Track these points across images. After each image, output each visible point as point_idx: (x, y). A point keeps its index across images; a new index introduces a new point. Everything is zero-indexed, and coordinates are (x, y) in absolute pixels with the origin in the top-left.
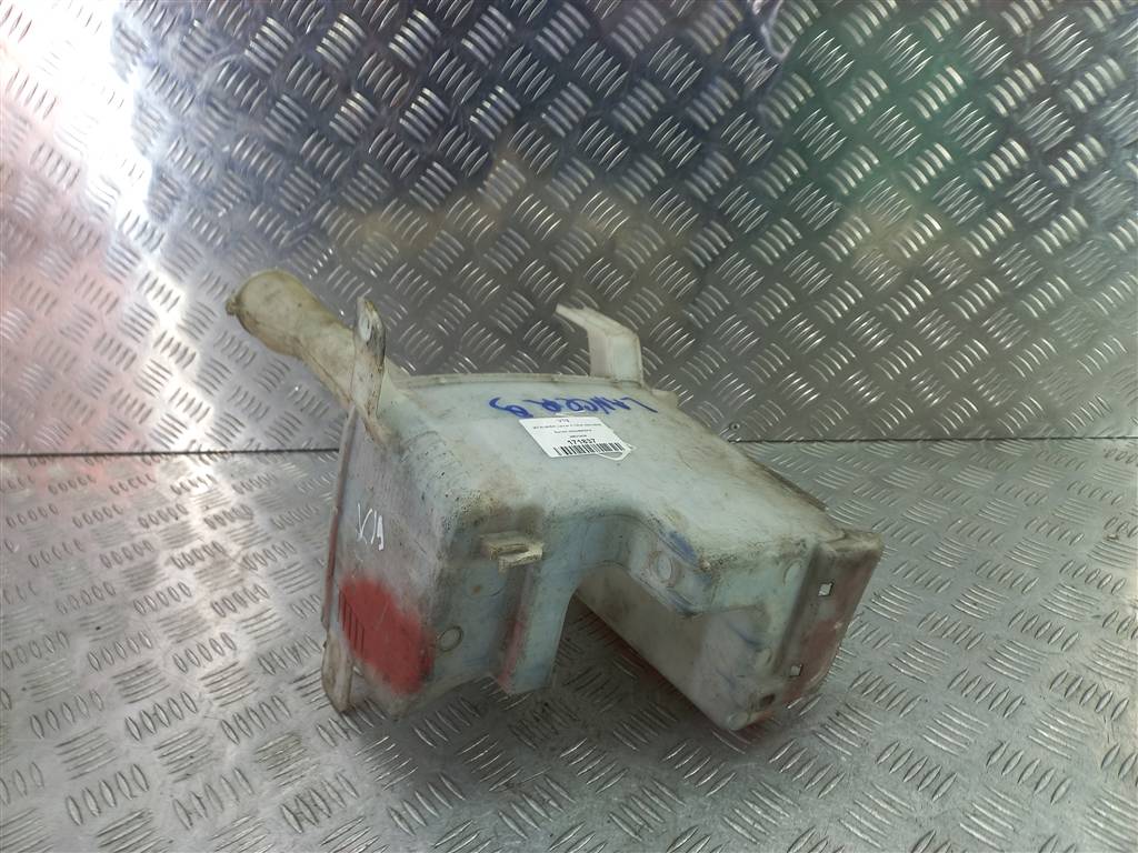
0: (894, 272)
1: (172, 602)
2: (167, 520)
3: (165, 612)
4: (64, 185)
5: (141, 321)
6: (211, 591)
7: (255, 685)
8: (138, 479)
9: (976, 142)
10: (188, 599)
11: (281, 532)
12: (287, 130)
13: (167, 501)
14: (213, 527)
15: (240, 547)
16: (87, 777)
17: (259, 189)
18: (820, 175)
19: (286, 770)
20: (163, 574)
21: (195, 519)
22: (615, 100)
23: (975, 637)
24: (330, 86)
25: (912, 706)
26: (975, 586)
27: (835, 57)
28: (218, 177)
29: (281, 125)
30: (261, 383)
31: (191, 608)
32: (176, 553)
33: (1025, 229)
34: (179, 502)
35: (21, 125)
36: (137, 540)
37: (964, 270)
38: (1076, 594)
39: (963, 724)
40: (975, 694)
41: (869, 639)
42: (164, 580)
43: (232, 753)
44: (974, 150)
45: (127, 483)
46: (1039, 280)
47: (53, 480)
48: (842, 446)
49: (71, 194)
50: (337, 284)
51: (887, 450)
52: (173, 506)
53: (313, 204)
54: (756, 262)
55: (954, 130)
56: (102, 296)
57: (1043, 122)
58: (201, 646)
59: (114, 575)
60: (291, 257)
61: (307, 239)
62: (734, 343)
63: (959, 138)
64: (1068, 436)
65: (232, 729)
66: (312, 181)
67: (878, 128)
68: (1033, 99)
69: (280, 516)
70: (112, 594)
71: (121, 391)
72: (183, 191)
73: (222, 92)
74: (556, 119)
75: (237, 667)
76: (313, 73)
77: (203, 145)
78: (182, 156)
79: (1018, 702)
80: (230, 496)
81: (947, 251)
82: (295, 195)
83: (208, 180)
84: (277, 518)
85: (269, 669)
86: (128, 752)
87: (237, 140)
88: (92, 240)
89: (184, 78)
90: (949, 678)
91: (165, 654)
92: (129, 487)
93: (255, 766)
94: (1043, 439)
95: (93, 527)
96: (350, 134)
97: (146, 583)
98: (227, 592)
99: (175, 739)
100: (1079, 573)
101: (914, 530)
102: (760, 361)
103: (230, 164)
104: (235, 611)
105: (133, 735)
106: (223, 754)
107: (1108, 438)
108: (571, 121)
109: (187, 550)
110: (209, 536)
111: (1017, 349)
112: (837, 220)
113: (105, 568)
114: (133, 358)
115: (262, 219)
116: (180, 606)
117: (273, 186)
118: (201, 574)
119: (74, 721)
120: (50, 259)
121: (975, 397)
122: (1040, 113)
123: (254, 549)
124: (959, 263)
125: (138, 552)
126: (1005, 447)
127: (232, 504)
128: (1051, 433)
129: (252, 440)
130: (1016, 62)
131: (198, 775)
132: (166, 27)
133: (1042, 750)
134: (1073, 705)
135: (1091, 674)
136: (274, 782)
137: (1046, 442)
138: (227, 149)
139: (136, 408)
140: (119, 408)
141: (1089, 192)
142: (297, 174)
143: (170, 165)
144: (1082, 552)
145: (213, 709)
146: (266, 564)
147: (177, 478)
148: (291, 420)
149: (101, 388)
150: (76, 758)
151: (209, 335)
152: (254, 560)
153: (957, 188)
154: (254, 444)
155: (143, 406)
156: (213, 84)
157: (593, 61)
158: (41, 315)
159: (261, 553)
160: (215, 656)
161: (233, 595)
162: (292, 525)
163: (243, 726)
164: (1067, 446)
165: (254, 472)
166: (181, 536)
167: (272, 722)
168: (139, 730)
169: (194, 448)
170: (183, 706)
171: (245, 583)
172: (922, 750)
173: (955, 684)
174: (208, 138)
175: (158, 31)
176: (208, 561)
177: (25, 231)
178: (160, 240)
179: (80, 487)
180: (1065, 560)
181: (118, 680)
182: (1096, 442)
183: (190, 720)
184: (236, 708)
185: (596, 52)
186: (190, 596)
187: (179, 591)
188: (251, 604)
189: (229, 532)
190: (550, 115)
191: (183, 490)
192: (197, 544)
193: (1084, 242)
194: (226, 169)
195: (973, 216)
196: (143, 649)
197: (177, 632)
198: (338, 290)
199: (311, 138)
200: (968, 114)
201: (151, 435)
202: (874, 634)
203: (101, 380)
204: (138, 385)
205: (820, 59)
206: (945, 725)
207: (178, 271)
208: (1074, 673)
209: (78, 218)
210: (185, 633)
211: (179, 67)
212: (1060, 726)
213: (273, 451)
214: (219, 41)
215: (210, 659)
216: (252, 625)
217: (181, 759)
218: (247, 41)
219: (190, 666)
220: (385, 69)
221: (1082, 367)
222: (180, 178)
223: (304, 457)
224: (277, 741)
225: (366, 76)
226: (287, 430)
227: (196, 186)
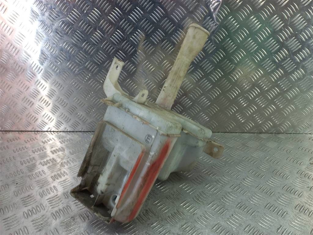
0: (250, 85)
1: (40, 176)
2: (40, 151)
3: (37, 179)
4: (14, 54)
5: (35, 93)
6: (51, 173)
7: (62, 202)
8: (33, 139)
9: (273, 49)
10: (44, 175)
11: (72, 156)
12: (78, 40)
13: (41, 145)
14: (53, 153)
15: (60, 160)
16: (11, 230)
17: (70, 57)
18: (229, 57)
19: (70, 229)
20: (38, 167)
21: (48, 151)
22: (172, 34)
23: (272, 193)
24: (91, 28)
25: (254, 213)
26: (272, 177)
27: (234, 24)
28: (58, 53)
29: (77, 39)
30: (69, 112)
31: (45, 178)
32: (42, 161)
33: (287, 74)
34: (44, 146)
35: (3, 37)
36: (31, 157)
37: (270, 85)
38: (302, 180)
39: (269, 219)
40: (273, 210)
41: (241, 192)
42: (38, 169)
43: (54, 223)
44: (273, 51)
45: (29, 140)
46: (291, 88)
47: (8, 138)
48: (234, 134)
49: (16, 57)
50: (91, 84)
51: (247, 135)
52: (42, 147)
53: (85, 61)
54: (210, 81)
55: (267, 45)
56: (24, 86)
57: (293, 43)
58: (47, 189)
59: (24, 168)
60: (78, 76)
61: (83, 71)
62: (203, 104)
63: (269, 47)
64: (298, 133)
65: (55, 215)
66: (85, 55)
67: (246, 44)
68: (290, 37)
69: (73, 151)
70: (23, 173)
71: (29, 113)
72: (48, 57)
73: (60, 29)
74: (154, 39)
75: (57, 196)
76: (86, 24)
77: (54, 44)
78: (48, 47)
79: (286, 213)
80: (59, 145)
81: (265, 79)
82: (80, 59)
83: (55, 53)
84: (71, 151)
85: (67, 197)
86: (23, 222)
87: (64, 43)
88: (22, 70)
89: (49, 25)
90: (265, 205)
91: (36, 192)
92: (30, 141)
93: (61, 227)
94: (291, 133)
95: (19, 153)
96: (96, 42)
97: (32, 170)
98: (56, 173)
99: (37, 218)
100: (302, 174)
101: (255, 159)
102: (211, 109)
103: (62, 50)
104: (58, 179)
105: (25, 217)
106: (51, 223)
107: (310, 134)
108: (159, 40)
109: (45, 160)
110: (52, 156)
111: (284, 108)
112: (234, 70)
113: (21, 165)
114: (33, 104)
115: (70, 66)
116: (42, 177)
117: (74, 56)
118: (49, 167)
119: (8, 212)
120: (10, 75)
121: (272, 121)
122: (292, 41)
123: (65, 160)
124: (268, 83)
125: (31, 160)
126: (280, 136)
127: (59, 147)
128: (293, 132)
129: (66, 128)
130: (285, 26)
131: (43, 230)
132: (45, 10)
133: (293, 228)
134: (302, 214)
135: (307, 205)
136: (66, 232)
137: (292, 134)
138: (61, 45)
139: (33, 118)
140: (28, 118)
141: (306, 64)
142: (81, 53)
143: (45, 49)
144: (303, 168)
145: (49, 209)
146: (68, 165)
147: (44, 139)
148: (77, 123)
149: (23, 112)
150: (8, 224)
151: (54, 98)
152: (64, 163)
153: (268, 62)
154: (66, 129)
155: (35, 118)
156: (58, 27)
157: (165, 23)
158: (7, 91)
159: (66, 162)
160: (51, 193)
161: (58, 174)
162: (76, 153)
163: (58, 215)
164: (298, 136)
165: (66, 137)
166: (44, 156)
167: (66, 214)
168: (27, 215)
169: (49, 130)
170: (40, 208)
171: (61, 171)
172: (257, 227)
173: (267, 207)
174: (55, 42)
175: (42, 11)
176: (51, 164)
177: (3, 67)
178: (41, 70)
179: (16, 141)
180: (298, 170)
181: (22, 199)
182: (306, 135)
183: (43, 212)
184: (56, 209)
185: (166, 20)
186: (45, 174)
187: (42, 172)
188: (63, 177)
189: (57, 155)
190: (153, 38)
191: (45, 142)
192: (48, 158)
193: (304, 78)
194: (61, 51)
195: (272, 70)
196: (30, 190)
197: (41, 185)
198: (92, 86)
199: (85, 43)
200: (272, 41)
201: (37, 126)
202: (243, 191)
203: (24, 110)
204: (34, 112)
205: (230, 24)
206: (264, 220)
207: (46, 79)
208: (302, 205)
209: (18, 64)
210: (43, 185)
211: (48, 22)
212: (298, 221)
213: (71, 132)
214: (60, 15)
215: (50, 194)
216: (62, 183)
217: (39, 225)
218: (68, 15)
219: (44, 196)
220: (106, 24)
221: (302, 113)
222: (47, 53)
223: (80, 133)
224: (68, 220)
225: (101, 25)
226: (76, 126)
227: (52, 56)
